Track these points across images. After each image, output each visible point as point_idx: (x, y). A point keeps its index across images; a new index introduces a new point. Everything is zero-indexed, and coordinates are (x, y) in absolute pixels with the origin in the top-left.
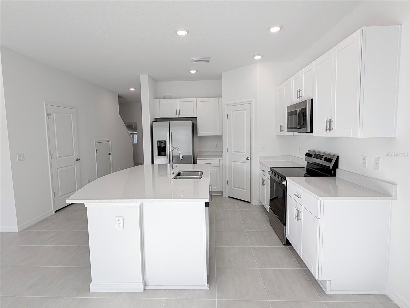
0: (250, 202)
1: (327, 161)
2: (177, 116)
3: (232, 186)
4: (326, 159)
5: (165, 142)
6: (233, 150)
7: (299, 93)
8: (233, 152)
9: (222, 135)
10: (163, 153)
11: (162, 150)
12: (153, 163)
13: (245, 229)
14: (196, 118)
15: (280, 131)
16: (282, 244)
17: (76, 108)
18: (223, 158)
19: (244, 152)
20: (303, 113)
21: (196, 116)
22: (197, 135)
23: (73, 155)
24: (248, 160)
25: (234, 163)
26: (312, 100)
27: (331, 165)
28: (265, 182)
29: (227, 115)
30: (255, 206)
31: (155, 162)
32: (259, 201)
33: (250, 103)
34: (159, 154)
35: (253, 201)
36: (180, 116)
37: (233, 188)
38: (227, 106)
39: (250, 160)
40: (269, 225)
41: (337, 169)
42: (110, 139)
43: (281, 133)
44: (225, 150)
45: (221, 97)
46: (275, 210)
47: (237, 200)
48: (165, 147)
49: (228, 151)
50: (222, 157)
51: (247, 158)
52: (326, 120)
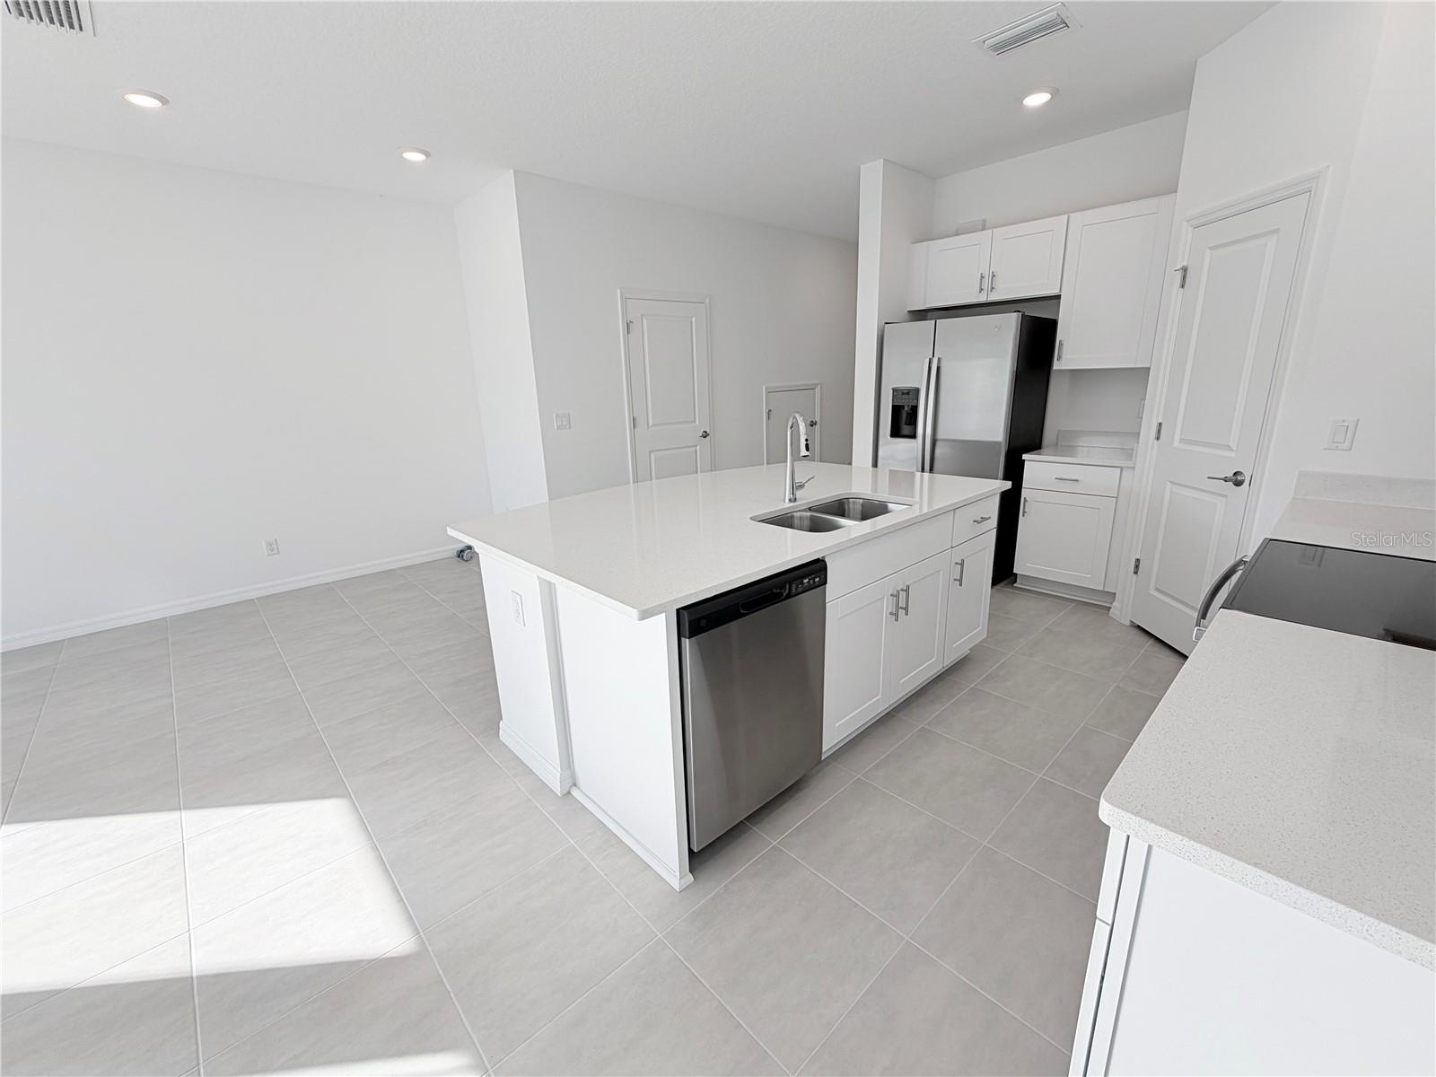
2: (982, 299)
6: (1181, 434)
8: (1182, 441)
9: (1148, 366)
14: (1059, 296)
17: (707, 301)
18: (1135, 464)
19: (1229, 448)
22: (1053, 366)
23: (695, 421)
24: (1238, 484)
25: (1177, 489)
29: (1185, 270)
33: (1308, 187)
34: (896, 432)
36: (994, 297)
37: (1152, 591)
38: (1190, 229)
39: (1247, 483)
42: (818, 382)
44: (1148, 431)
48: (913, 411)
49: (1158, 438)
50: (1134, 459)
51: (1235, 474)
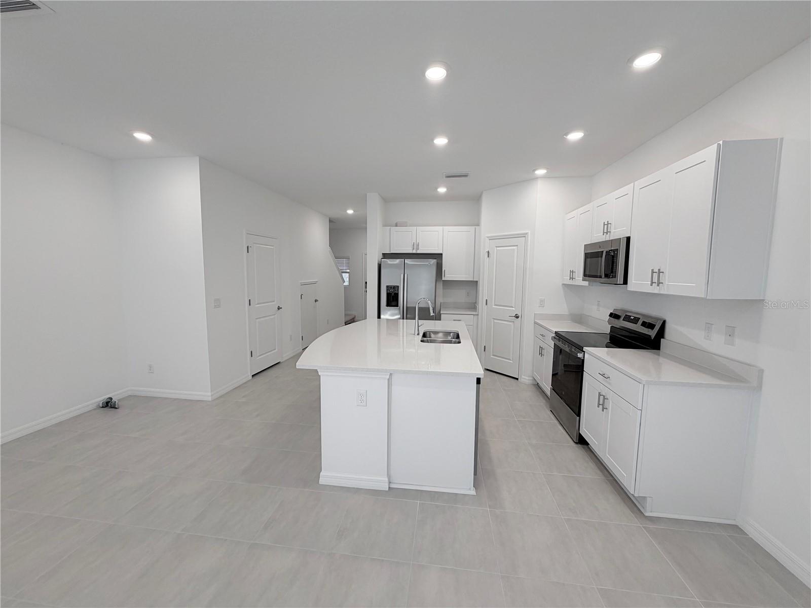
0: (517, 379)
1: (646, 328)
2: (414, 252)
3: (492, 354)
4: (644, 324)
5: (398, 287)
6: (495, 303)
7: (606, 226)
8: (496, 305)
9: (477, 280)
10: (393, 303)
11: (393, 299)
12: (379, 317)
13: (516, 416)
14: (442, 254)
15: (569, 278)
16: (573, 442)
17: (279, 238)
18: (478, 313)
19: (512, 307)
20: (612, 257)
21: (441, 252)
22: (442, 278)
23: (274, 301)
24: (517, 318)
25: (495, 321)
26: (628, 239)
27: (652, 333)
28: (544, 352)
29: (488, 252)
30: (525, 384)
31: (382, 316)
32: (531, 378)
33: (524, 236)
34: (389, 304)
35: (523, 377)
36: (418, 252)
37: (492, 356)
39: (520, 318)
40: (550, 413)
41: (662, 339)
42: (317, 280)
43: (571, 282)
44: (482, 302)
45: (478, 225)
46: (562, 393)
47: (498, 375)
48: (397, 295)
49: (486, 304)
50: (477, 311)
51: (516, 315)
52: (653, 270)
